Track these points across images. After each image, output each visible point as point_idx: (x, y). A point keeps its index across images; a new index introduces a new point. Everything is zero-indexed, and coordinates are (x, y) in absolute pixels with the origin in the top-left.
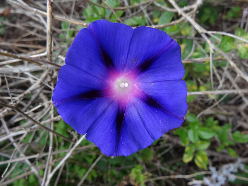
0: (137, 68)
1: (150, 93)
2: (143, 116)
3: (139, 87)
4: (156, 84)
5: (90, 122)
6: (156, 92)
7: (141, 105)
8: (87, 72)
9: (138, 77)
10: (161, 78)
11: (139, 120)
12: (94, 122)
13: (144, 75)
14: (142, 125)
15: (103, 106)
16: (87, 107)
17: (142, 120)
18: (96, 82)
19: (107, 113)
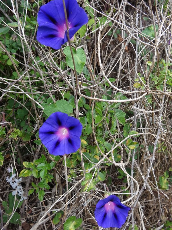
0: (70, 138)
1: (61, 143)
2: (53, 140)
3: (63, 139)
4: (64, 145)
5: (50, 123)
6: (61, 145)
7: (57, 139)
8: (66, 122)
9: (66, 138)
10: (66, 146)
11: (52, 139)
12: (50, 124)
13: (67, 140)
14: (50, 140)
15: (56, 127)
16: (55, 122)
17: (51, 140)
18: (64, 124)
19: (53, 128)
